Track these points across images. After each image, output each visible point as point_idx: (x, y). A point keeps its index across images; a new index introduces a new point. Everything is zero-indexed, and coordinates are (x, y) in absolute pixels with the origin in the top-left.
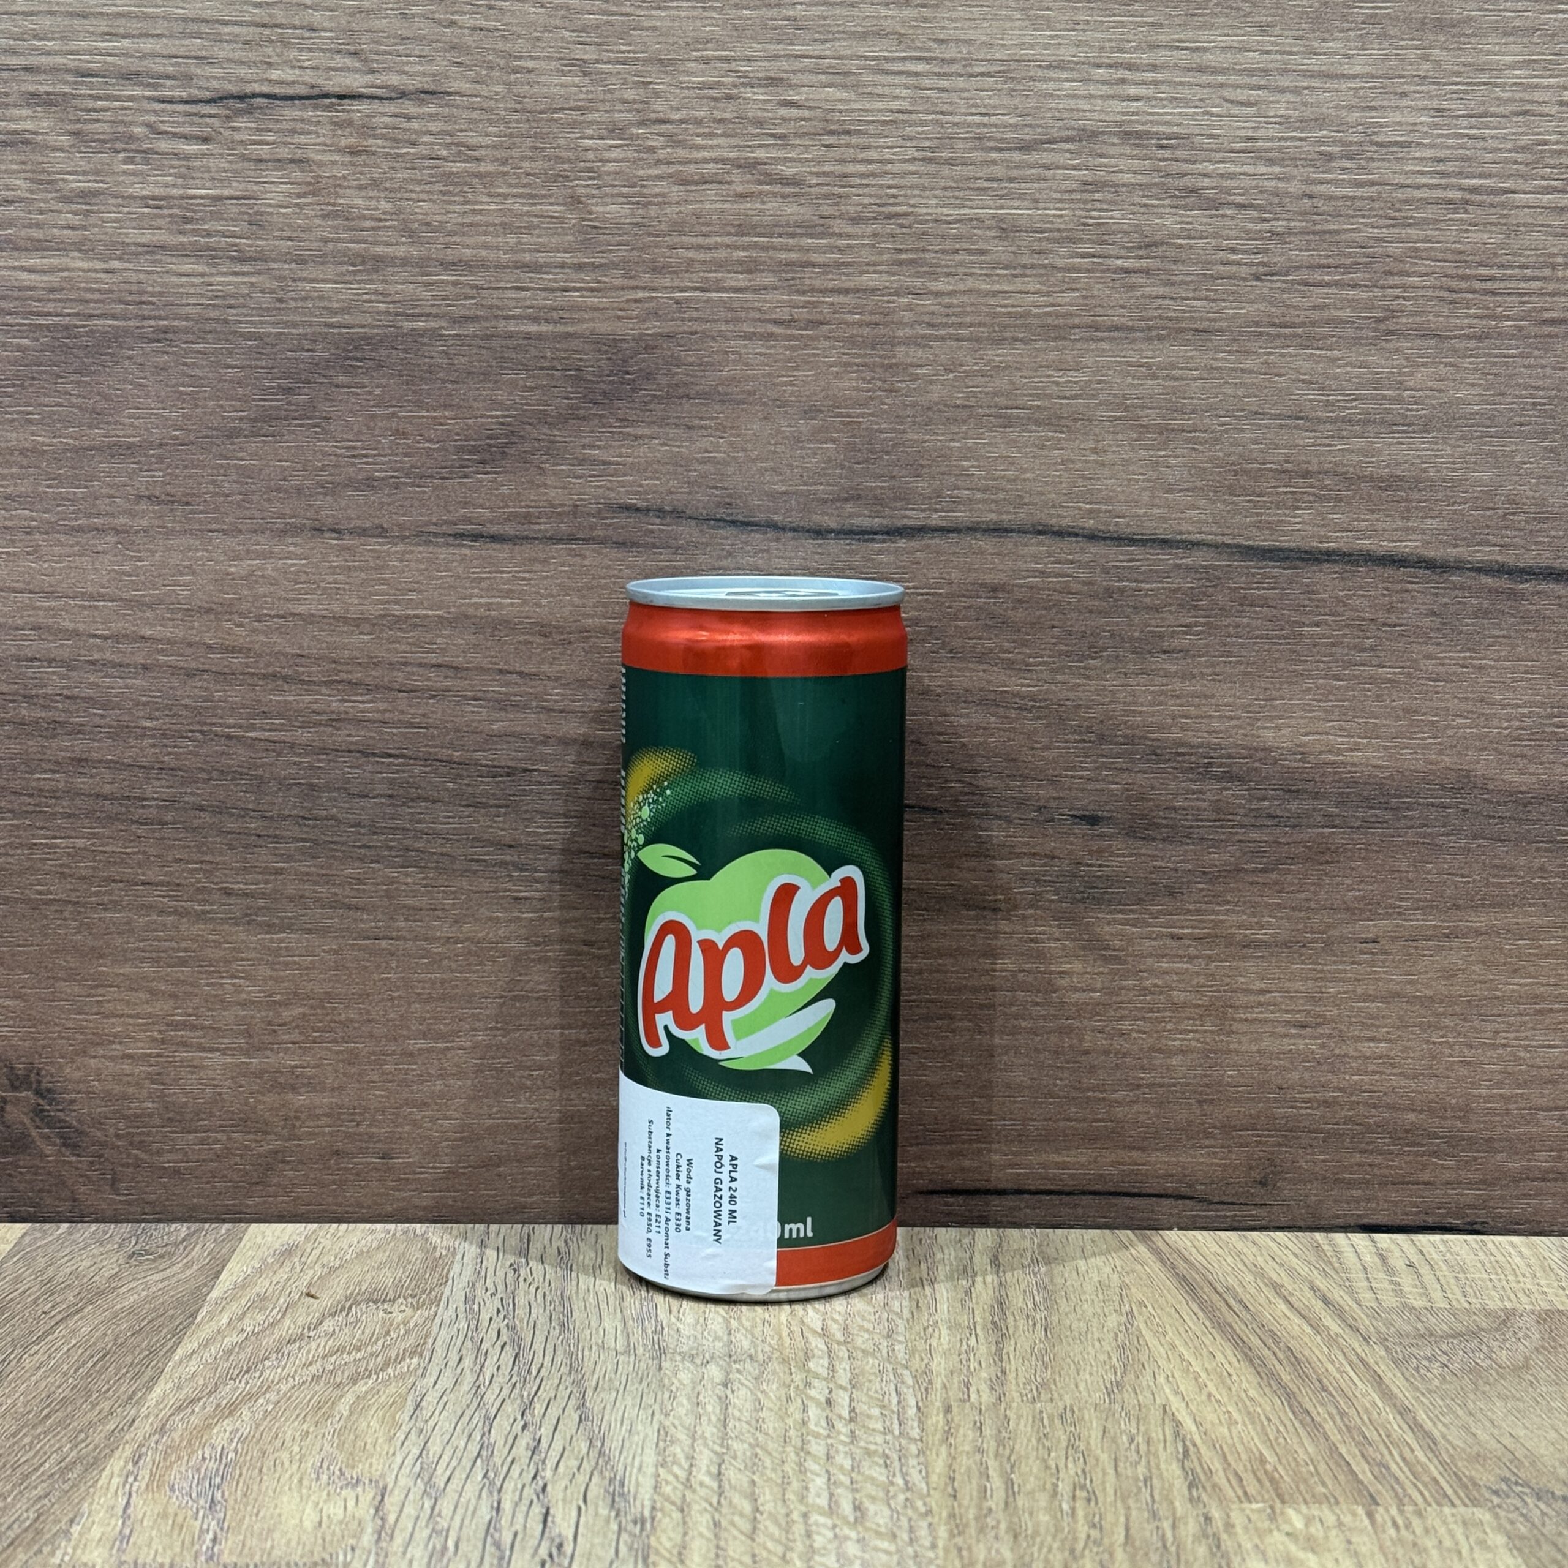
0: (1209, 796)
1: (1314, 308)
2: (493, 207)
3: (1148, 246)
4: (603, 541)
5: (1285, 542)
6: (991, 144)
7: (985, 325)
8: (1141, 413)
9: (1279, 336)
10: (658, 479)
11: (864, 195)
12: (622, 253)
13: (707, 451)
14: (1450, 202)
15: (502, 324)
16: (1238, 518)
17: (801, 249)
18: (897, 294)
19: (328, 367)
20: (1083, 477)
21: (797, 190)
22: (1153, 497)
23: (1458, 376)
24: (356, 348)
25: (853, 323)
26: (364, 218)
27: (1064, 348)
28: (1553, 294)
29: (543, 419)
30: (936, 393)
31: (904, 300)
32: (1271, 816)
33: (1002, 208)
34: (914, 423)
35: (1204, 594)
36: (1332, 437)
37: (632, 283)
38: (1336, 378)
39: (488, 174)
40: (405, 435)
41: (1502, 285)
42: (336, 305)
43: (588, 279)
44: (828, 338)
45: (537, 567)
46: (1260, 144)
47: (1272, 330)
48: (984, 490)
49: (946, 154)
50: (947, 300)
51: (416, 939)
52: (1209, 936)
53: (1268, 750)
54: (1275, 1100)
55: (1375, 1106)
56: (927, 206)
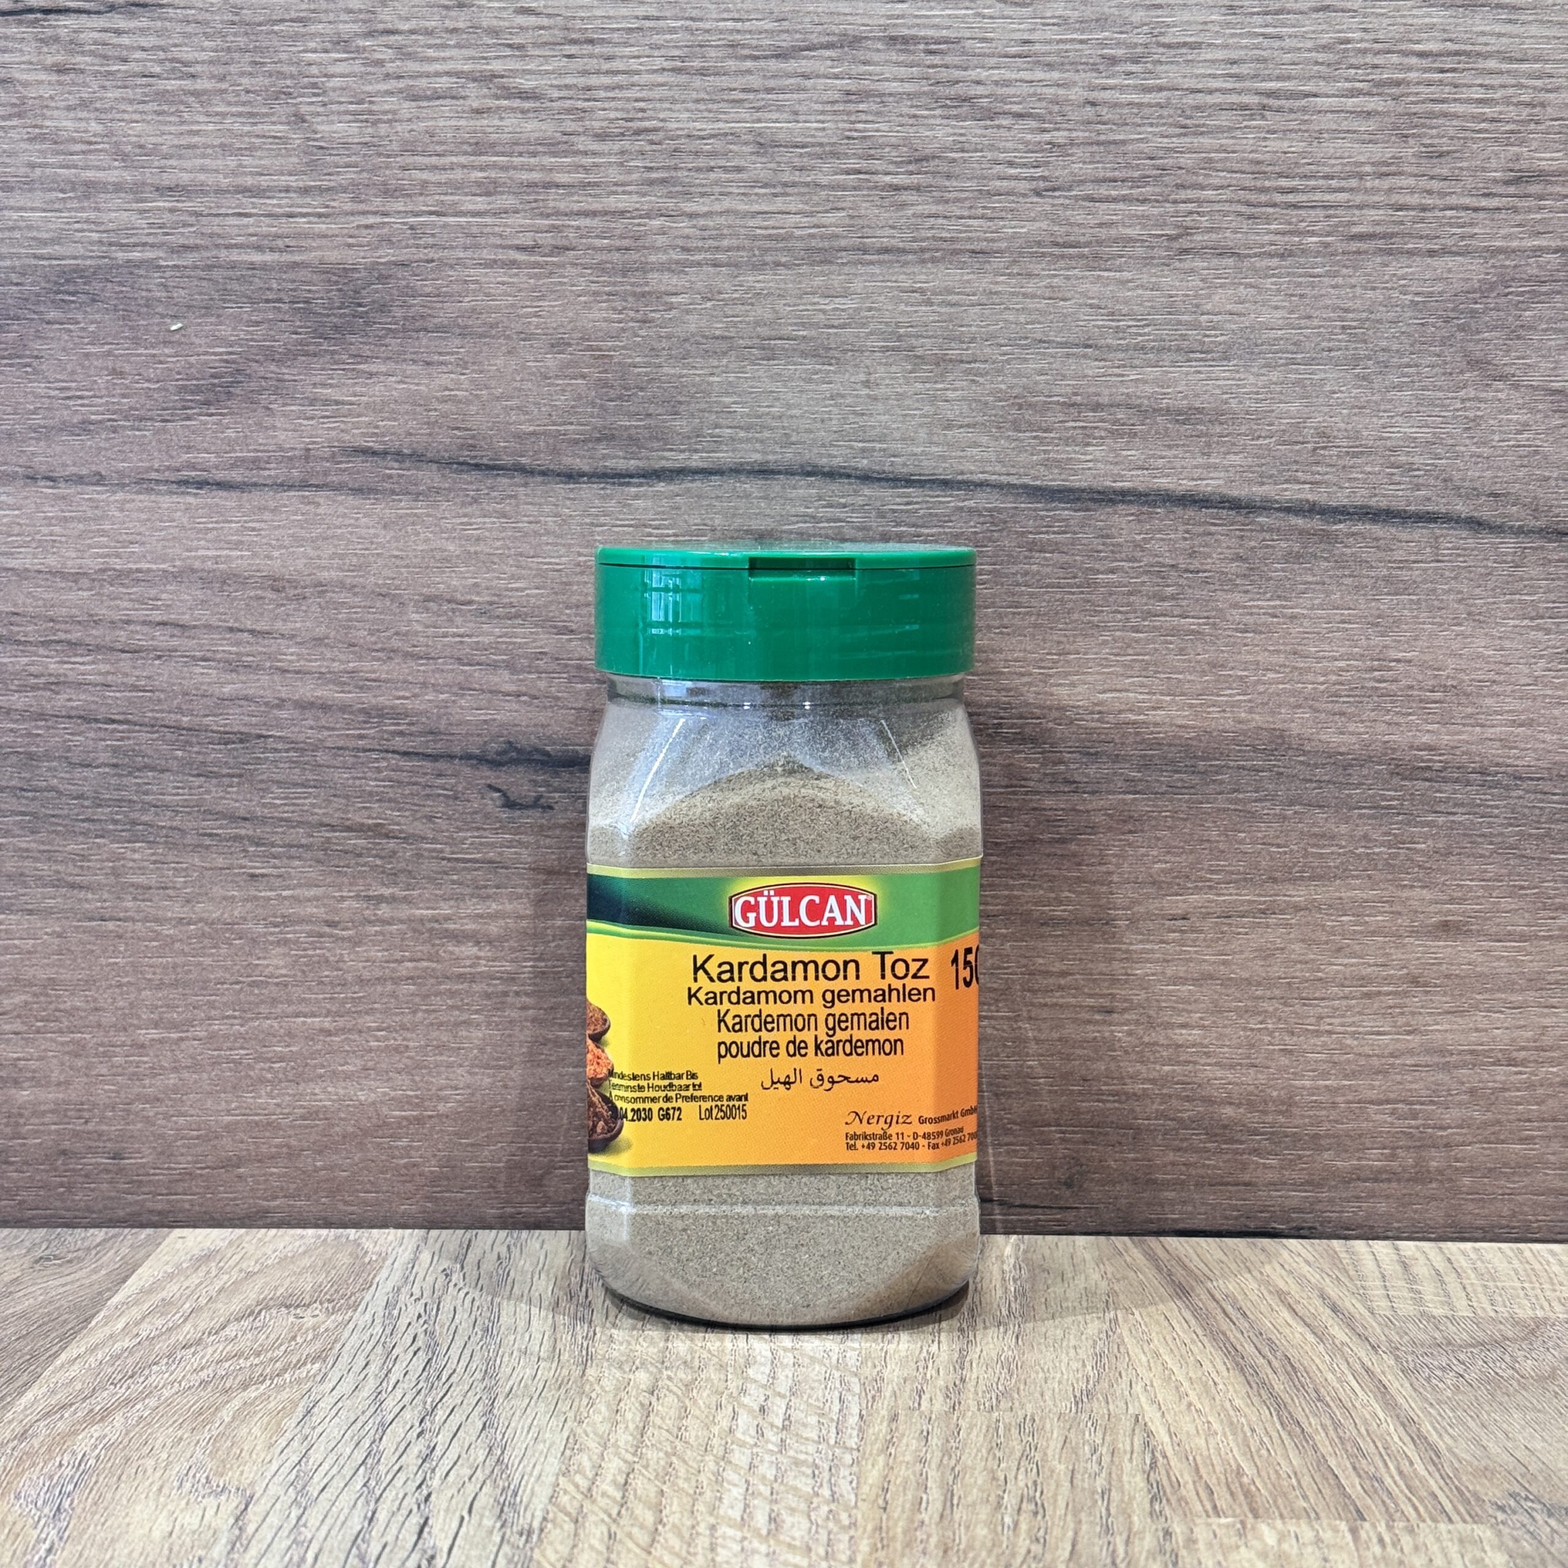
0: (1000, 760)
1: (1101, 225)
3: (918, 161)
4: (338, 488)
5: (1077, 481)
6: (746, 52)
7: (744, 249)
8: (913, 341)
9: (1063, 257)
10: (395, 420)
11: (610, 109)
12: (351, 175)
13: (447, 389)
14: (1245, 107)
15: (223, 254)
16: (1023, 458)
17: (543, 168)
18: (648, 216)
19: (38, 303)
20: (855, 413)
21: (538, 104)
22: (930, 434)
23: (1259, 298)
24: (68, 281)
25: (601, 249)
26: (74, 141)
27: (831, 273)
28: (1360, 207)
29: (270, 355)
30: (692, 324)
31: (657, 223)
32: (1067, 782)
33: (759, 121)
34: (671, 356)
35: (990, 540)
36: (1124, 366)
37: (362, 207)
38: (1127, 302)
39: (205, 92)
40: (121, 374)
41: (1304, 198)
42: (45, 236)
43: (315, 203)
44: (574, 264)
45: (267, 516)
46: (1037, 47)
47: (1056, 251)
48: (748, 428)
49: (697, 64)
50: (702, 222)
51: (146, 920)
52: (1004, 913)
53: (1062, 709)
54: (1080, 1093)
55: (1188, 1099)
56: (678, 120)
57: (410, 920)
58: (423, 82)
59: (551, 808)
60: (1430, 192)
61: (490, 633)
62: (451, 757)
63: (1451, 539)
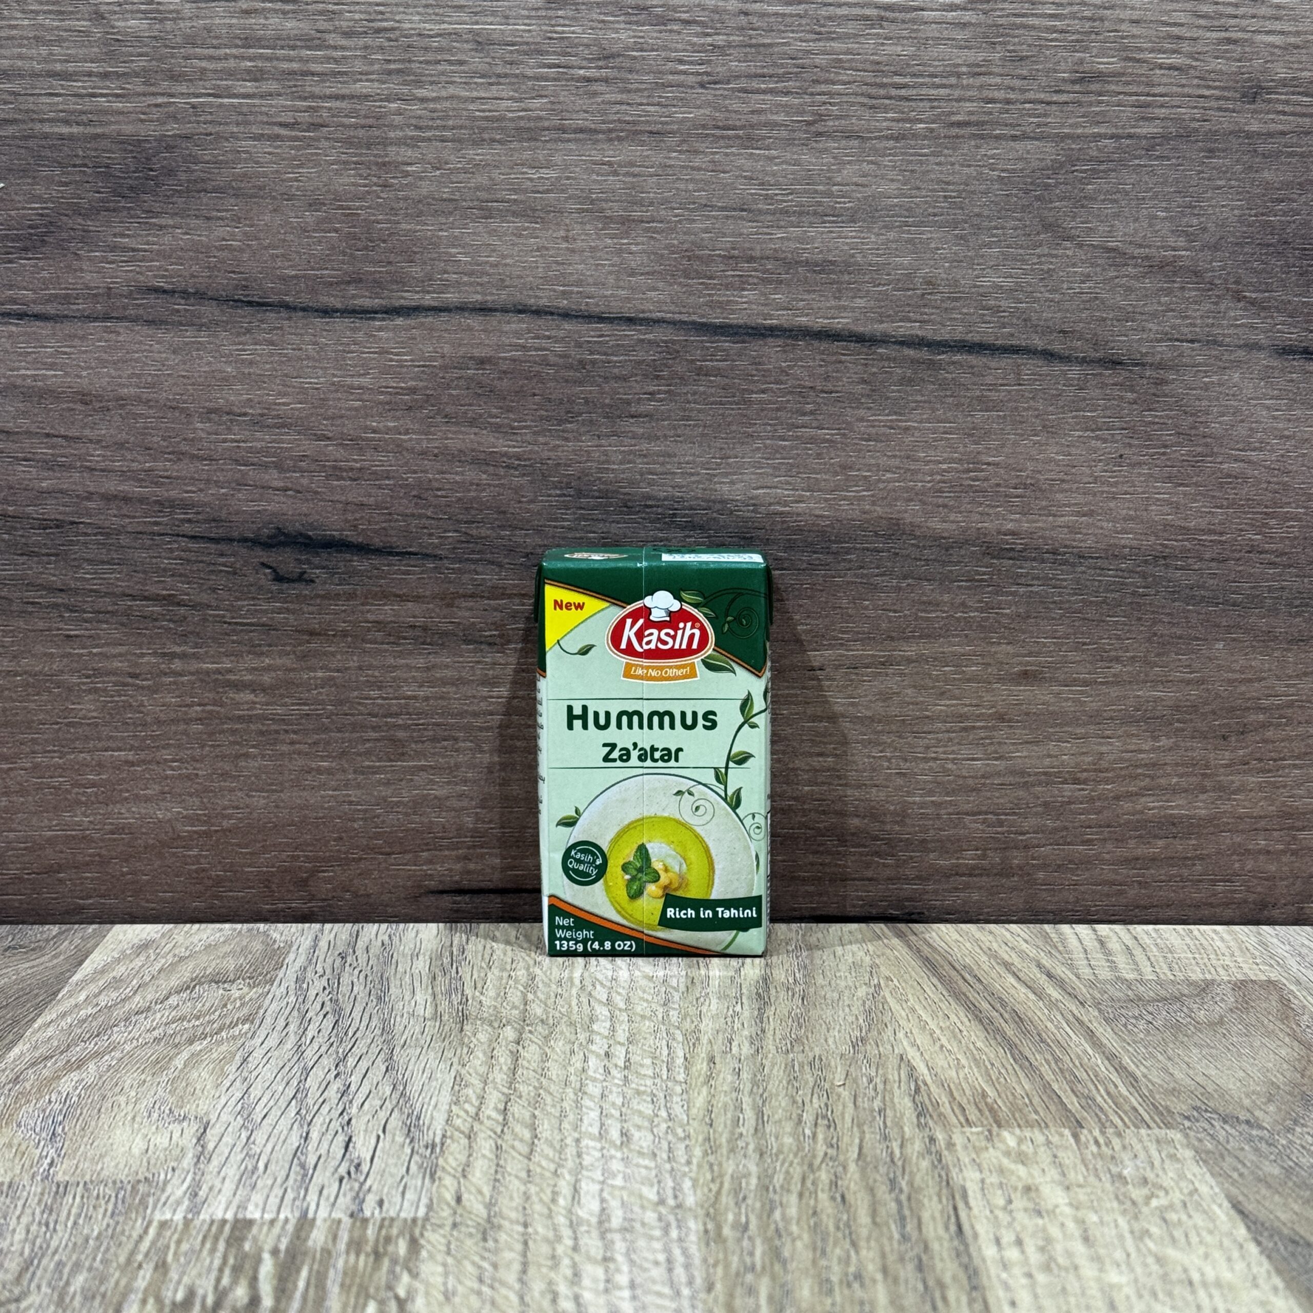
1: (753, 112)
2: (26, 22)
3: (606, 58)
4: (135, 320)
5: (734, 319)
7: (466, 128)
8: (604, 205)
9: (723, 137)
10: (181, 264)
12: (142, 63)
13: (224, 240)
14: (867, 18)
15: (38, 126)
16: (692, 300)
17: (301, 60)
18: (388, 100)
22: (618, 279)
23: (879, 173)
25: (350, 126)
27: (536, 148)
28: (959, 100)
29: (77, 211)
30: (425, 188)
31: (393, 105)
33: (477, 23)
34: (407, 215)
35: (666, 365)
36: (772, 226)
37: (153, 89)
38: (774, 174)
41: (914, 92)
43: (113, 86)
44: (327, 139)
45: (77, 342)
47: (718, 132)
48: (470, 274)
50: (431, 105)
53: (723, 502)
55: (824, 812)
56: (410, 21)
57: (198, 672)
59: (312, 581)
60: (1013, 89)
61: (262, 439)
62: (231, 540)
63: (1030, 367)
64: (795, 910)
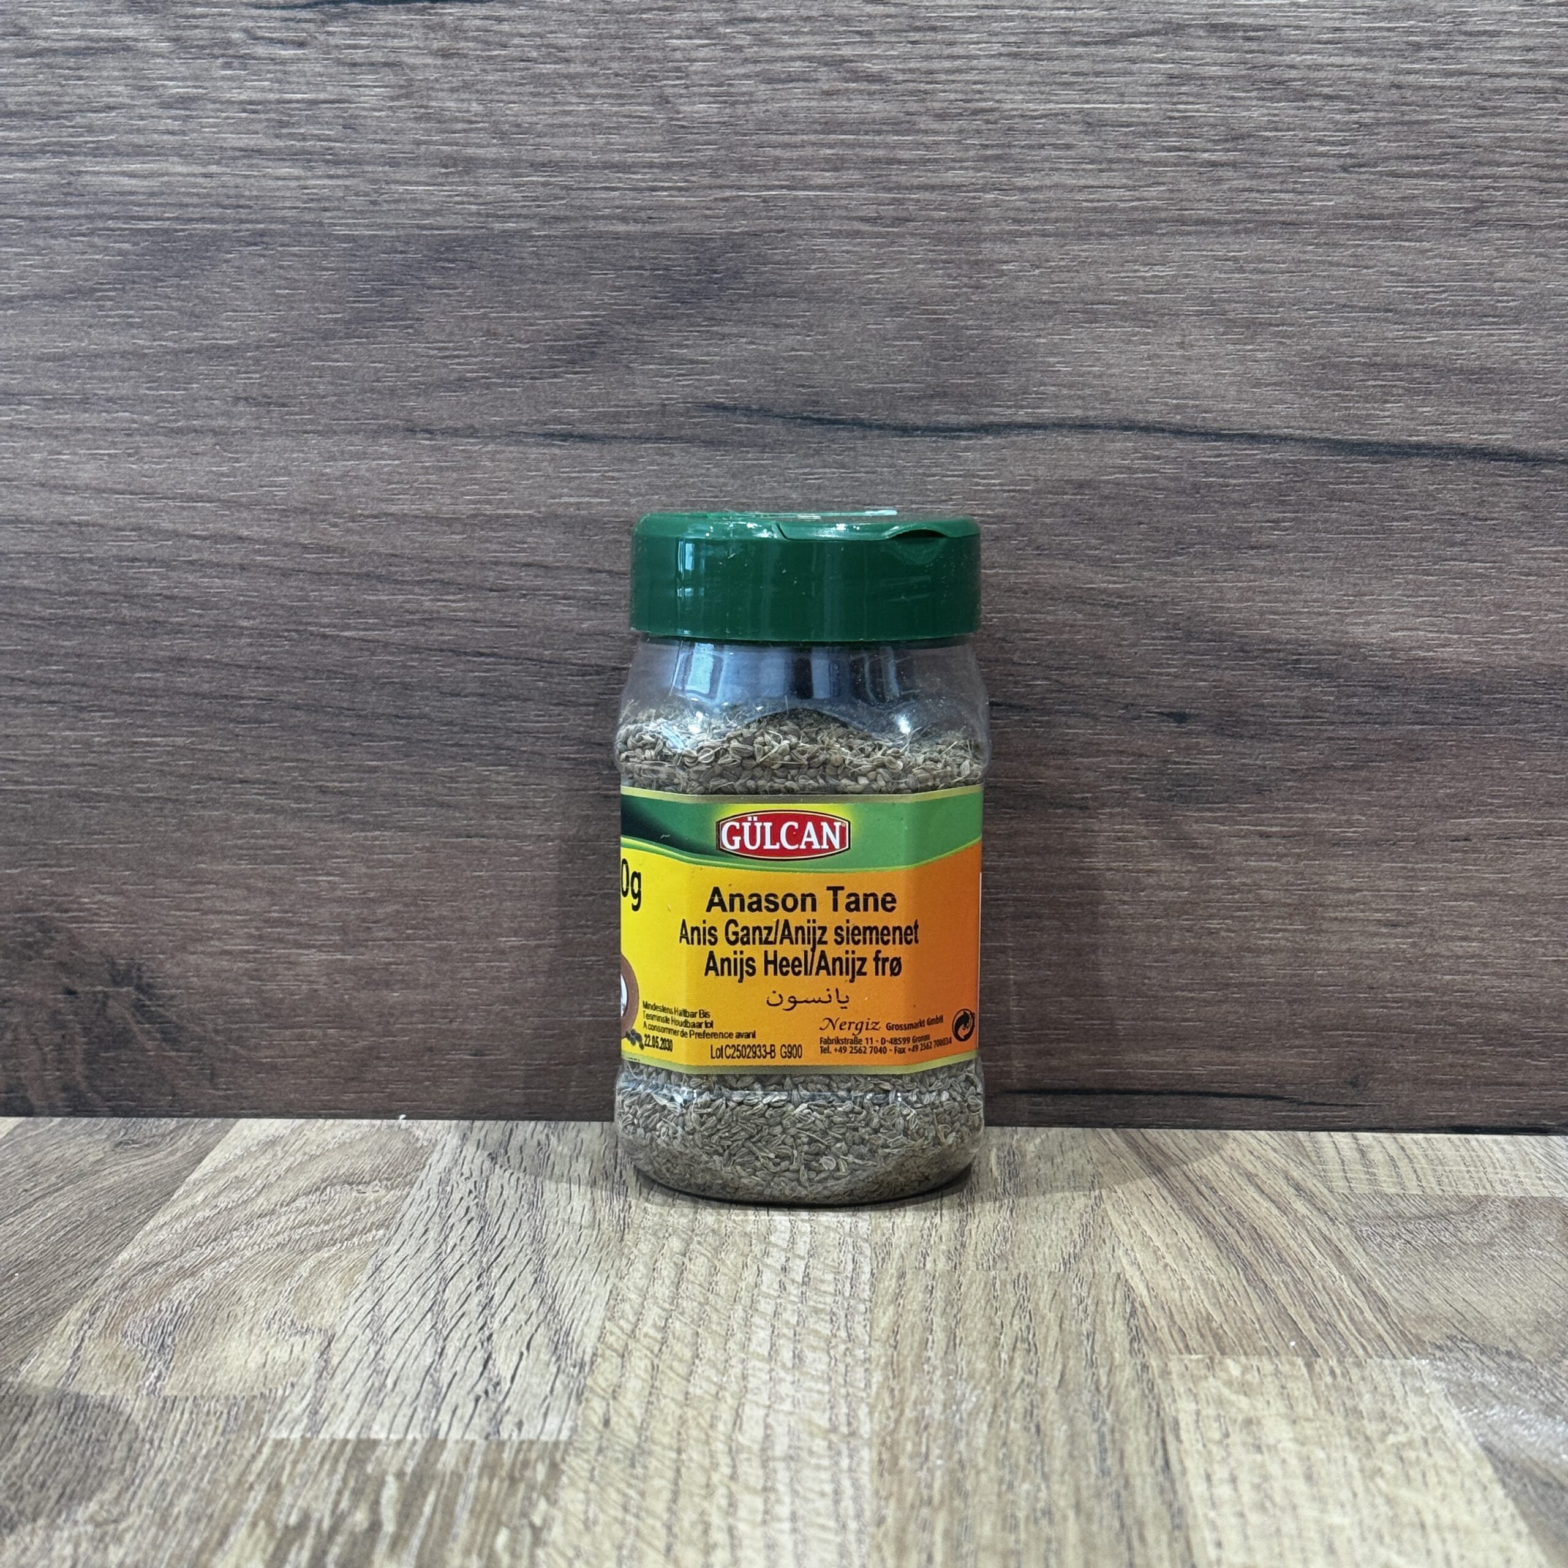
0: (1297, 693)
1: (1403, 199)
2: (582, 108)
4: (691, 440)
5: (1375, 435)
6: (1077, 38)
7: (1071, 220)
8: (1227, 307)
9: (1367, 228)
10: (745, 377)
11: (950, 91)
12: (709, 152)
13: (793, 349)
14: (1540, 91)
15: (591, 224)
16: (1325, 414)
17: (886, 146)
18: (983, 190)
19: (420, 269)
20: (1170, 372)
21: (883, 87)
22: (1239, 392)
23: (1549, 267)
24: (448, 249)
25: (940, 220)
26: (456, 120)
27: (1151, 243)
29: (631, 318)
30: (1022, 289)
31: (990, 196)
32: (1360, 713)
33: (1088, 102)
34: (1001, 320)
35: (1293, 489)
36: (1422, 329)
37: (719, 181)
38: (1425, 270)
39: (577, 75)
40: (495, 335)
42: (428, 207)
43: (676, 178)
44: (912, 235)
45: (626, 466)
46: (1348, 34)
47: (1360, 222)
48: (1070, 386)
49: (1031, 49)
50: (1033, 196)
51: (506, 837)
52: (1298, 834)
53: (1357, 646)
54: (1366, 1000)
55: (1467, 1006)
56: (1013, 102)
58: (778, 66)
64: (1430, 1118)
